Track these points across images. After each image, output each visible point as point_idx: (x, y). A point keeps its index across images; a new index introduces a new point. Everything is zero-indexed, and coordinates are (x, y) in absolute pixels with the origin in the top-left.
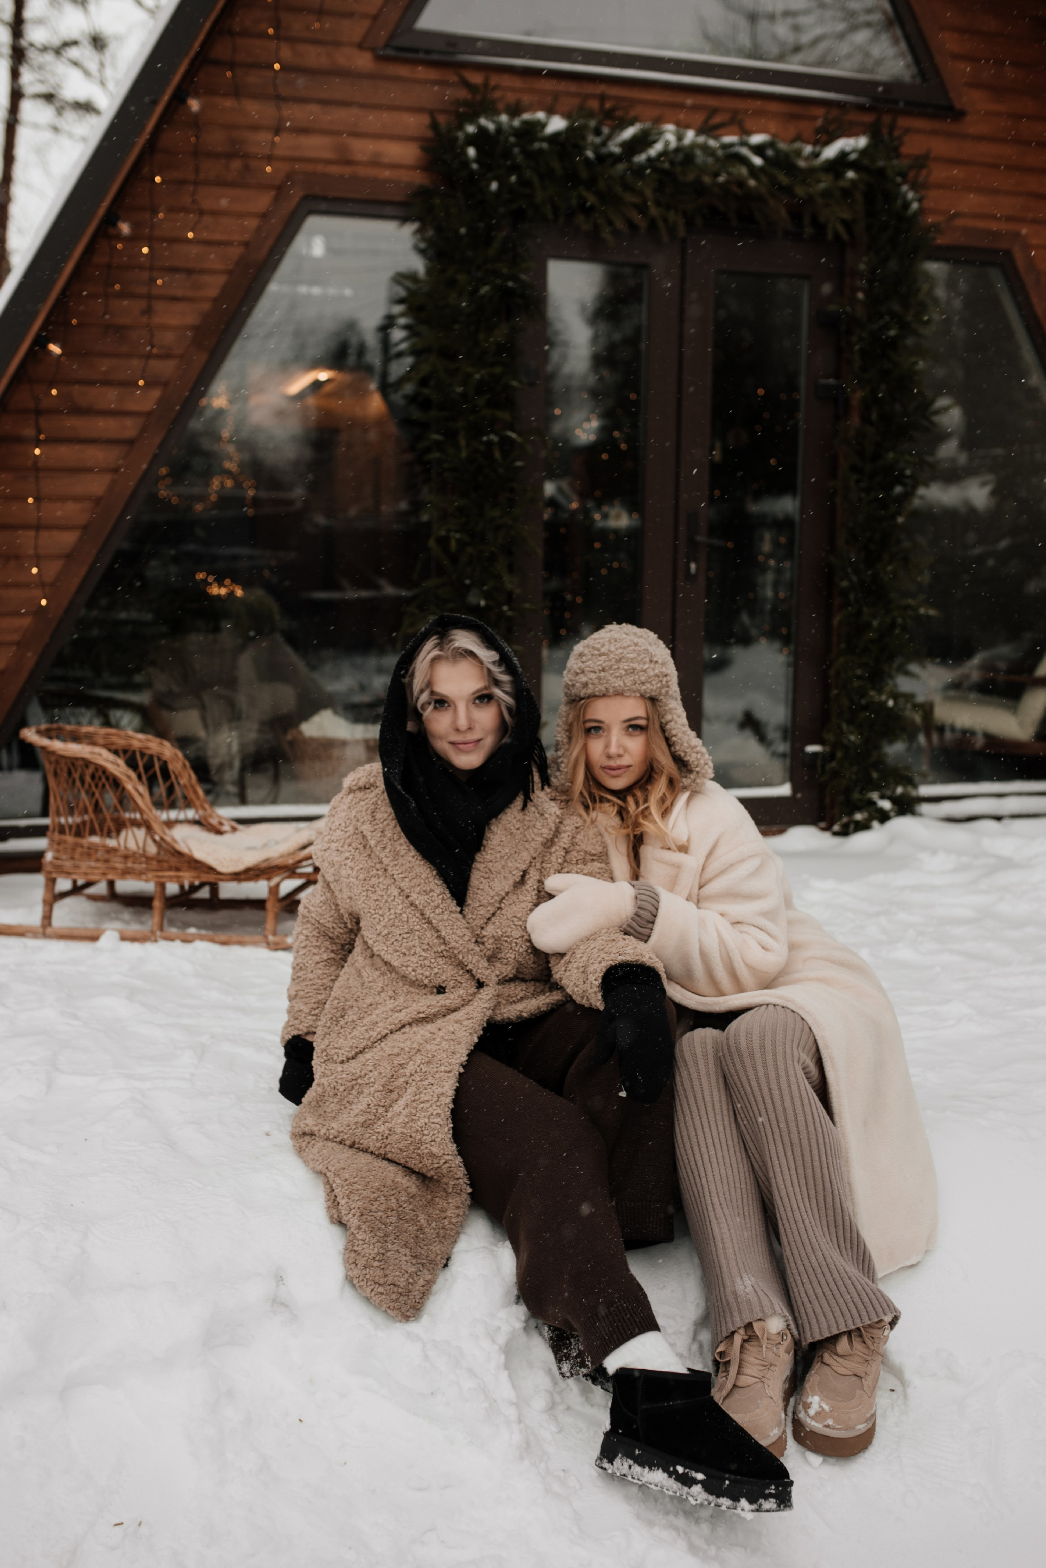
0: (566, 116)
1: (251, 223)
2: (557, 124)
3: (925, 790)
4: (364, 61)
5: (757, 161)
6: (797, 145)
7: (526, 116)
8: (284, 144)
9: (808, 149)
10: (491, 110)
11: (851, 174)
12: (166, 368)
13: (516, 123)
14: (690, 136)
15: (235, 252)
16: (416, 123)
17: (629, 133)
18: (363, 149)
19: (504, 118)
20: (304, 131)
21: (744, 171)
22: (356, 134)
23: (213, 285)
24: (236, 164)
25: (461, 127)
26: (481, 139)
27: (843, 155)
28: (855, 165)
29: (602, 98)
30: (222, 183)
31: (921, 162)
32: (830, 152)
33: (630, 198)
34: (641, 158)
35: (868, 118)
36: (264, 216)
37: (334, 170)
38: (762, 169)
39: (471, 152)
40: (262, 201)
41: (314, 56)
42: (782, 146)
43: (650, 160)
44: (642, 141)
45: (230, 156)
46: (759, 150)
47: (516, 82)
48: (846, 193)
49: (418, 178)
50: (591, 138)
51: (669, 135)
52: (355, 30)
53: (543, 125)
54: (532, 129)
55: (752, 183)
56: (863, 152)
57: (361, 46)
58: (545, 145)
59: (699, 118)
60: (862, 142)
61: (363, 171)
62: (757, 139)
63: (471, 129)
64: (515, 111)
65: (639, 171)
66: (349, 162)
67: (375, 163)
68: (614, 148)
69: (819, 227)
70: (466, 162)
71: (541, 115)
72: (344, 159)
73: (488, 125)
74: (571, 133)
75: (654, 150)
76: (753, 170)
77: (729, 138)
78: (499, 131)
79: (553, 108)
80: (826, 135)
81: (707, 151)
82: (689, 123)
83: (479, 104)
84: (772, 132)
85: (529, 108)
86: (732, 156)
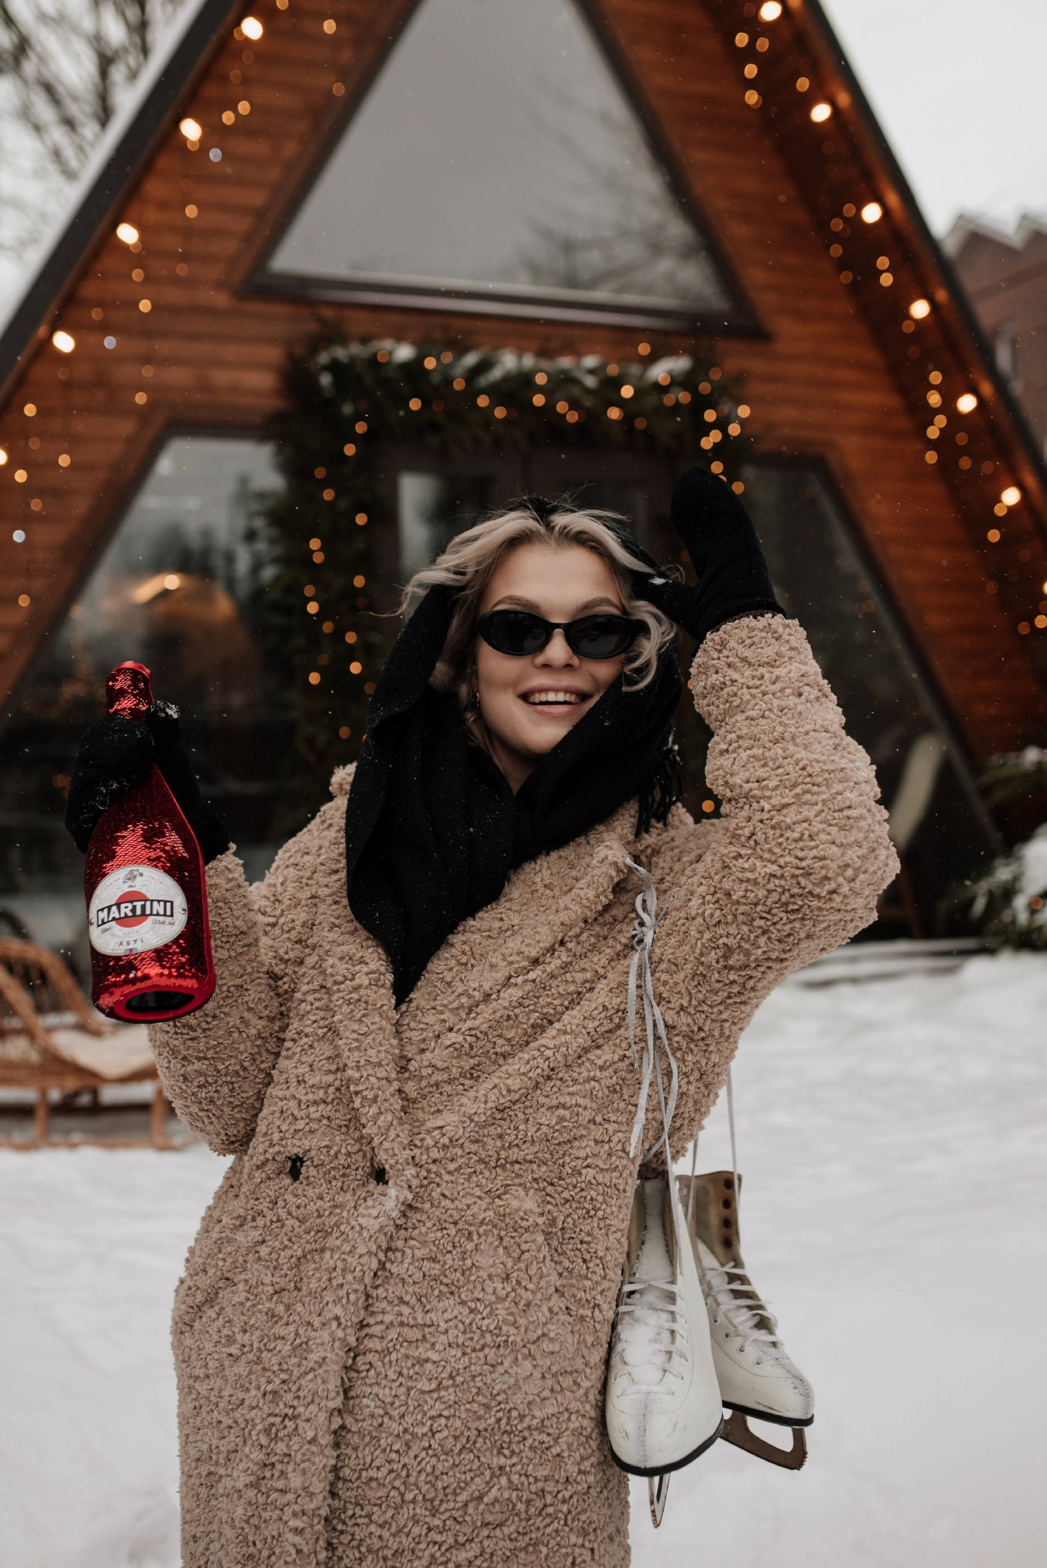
0: (414, 343)
1: (118, 447)
2: (404, 353)
4: (221, 299)
5: (590, 382)
6: (624, 368)
7: (377, 346)
9: (635, 369)
10: (343, 341)
11: (675, 393)
13: (368, 351)
14: (529, 361)
15: (102, 473)
16: (271, 352)
17: (471, 359)
18: (222, 378)
19: (353, 349)
21: (577, 390)
22: (216, 364)
23: (80, 506)
24: (102, 394)
25: (314, 356)
26: (334, 367)
27: (668, 375)
28: (681, 385)
29: (444, 329)
30: (89, 410)
32: (659, 372)
33: (472, 418)
34: (484, 381)
35: (688, 341)
36: (130, 441)
37: (196, 397)
38: (595, 390)
39: (324, 379)
40: (127, 427)
42: (611, 368)
43: (493, 383)
44: (484, 366)
45: (95, 386)
46: (592, 372)
47: (366, 317)
48: (671, 409)
49: (277, 403)
51: (509, 359)
52: (214, 272)
53: (389, 353)
55: (585, 401)
56: (688, 372)
58: (391, 373)
59: (536, 343)
60: (686, 363)
61: (222, 398)
62: (590, 361)
63: (323, 358)
64: (365, 340)
65: (483, 392)
66: (209, 390)
67: (234, 389)
68: (459, 372)
70: (320, 390)
71: (387, 344)
72: (206, 387)
73: (340, 353)
74: (418, 361)
75: (496, 374)
76: (588, 391)
77: (565, 362)
78: (353, 360)
79: (399, 338)
80: (653, 358)
81: (544, 373)
82: (525, 350)
83: (330, 336)
84: (603, 356)
85: (380, 337)
86: (569, 378)
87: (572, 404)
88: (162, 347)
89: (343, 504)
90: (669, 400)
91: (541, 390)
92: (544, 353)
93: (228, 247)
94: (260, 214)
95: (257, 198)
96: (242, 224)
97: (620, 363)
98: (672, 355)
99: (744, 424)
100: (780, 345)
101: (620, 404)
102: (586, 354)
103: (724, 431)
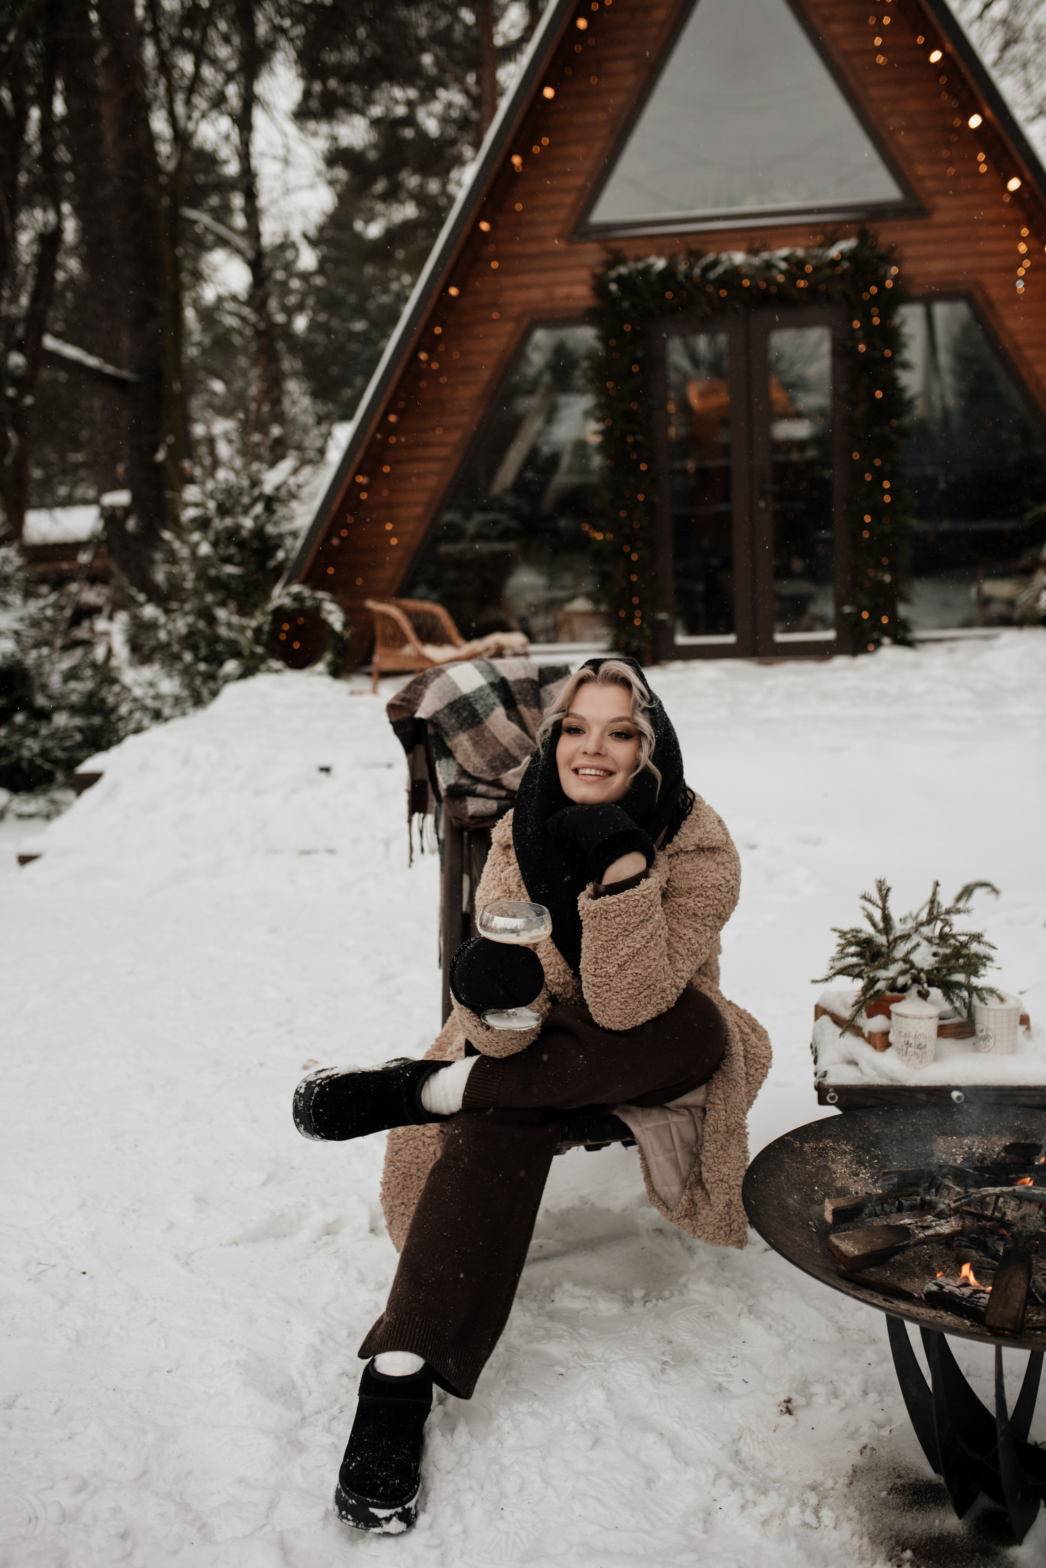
0: (668, 257)
1: (504, 338)
2: (660, 264)
3: (921, 634)
4: (560, 245)
5: (783, 265)
6: (810, 253)
7: (646, 262)
8: (521, 295)
9: (817, 252)
10: (624, 262)
11: (845, 264)
13: (640, 265)
14: (739, 258)
16: (587, 274)
17: (704, 261)
18: (561, 291)
19: (632, 265)
20: (528, 287)
21: (775, 273)
22: (557, 284)
24: (496, 310)
25: (607, 273)
26: (620, 279)
27: (841, 253)
28: (849, 259)
29: (688, 243)
31: (893, 247)
32: (834, 252)
33: (705, 300)
34: (712, 275)
35: (858, 226)
37: (546, 305)
38: (787, 270)
39: (613, 287)
40: (508, 327)
41: (532, 248)
42: (800, 252)
43: (718, 276)
44: (715, 263)
45: (494, 306)
46: (786, 259)
47: (644, 242)
48: (843, 275)
49: (591, 302)
50: (682, 267)
51: (726, 258)
53: (653, 265)
54: (649, 267)
55: (781, 279)
56: (854, 251)
57: (560, 237)
58: (654, 277)
59: (745, 245)
60: (853, 243)
62: (784, 252)
63: (613, 274)
64: (638, 259)
65: (712, 282)
66: (554, 300)
67: (568, 297)
68: (697, 271)
69: (829, 298)
70: (610, 292)
71: (652, 260)
72: (551, 299)
73: (623, 270)
74: (669, 267)
75: (720, 270)
76: (782, 272)
77: (765, 255)
78: (631, 273)
79: (659, 254)
80: (831, 242)
81: (750, 265)
82: (738, 249)
83: (618, 259)
84: (794, 245)
85: (647, 256)
86: (769, 266)
87: (771, 281)
88: (527, 279)
89: (625, 362)
90: (839, 270)
91: (745, 277)
92: (753, 251)
93: (562, 214)
95: (577, 181)
96: (569, 199)
97: (807, 248)
98: (846, 237)
99: (896, 279)
100: (938, 218)
101: (805, 276)
102: (780, 247)
103: (881, 286)
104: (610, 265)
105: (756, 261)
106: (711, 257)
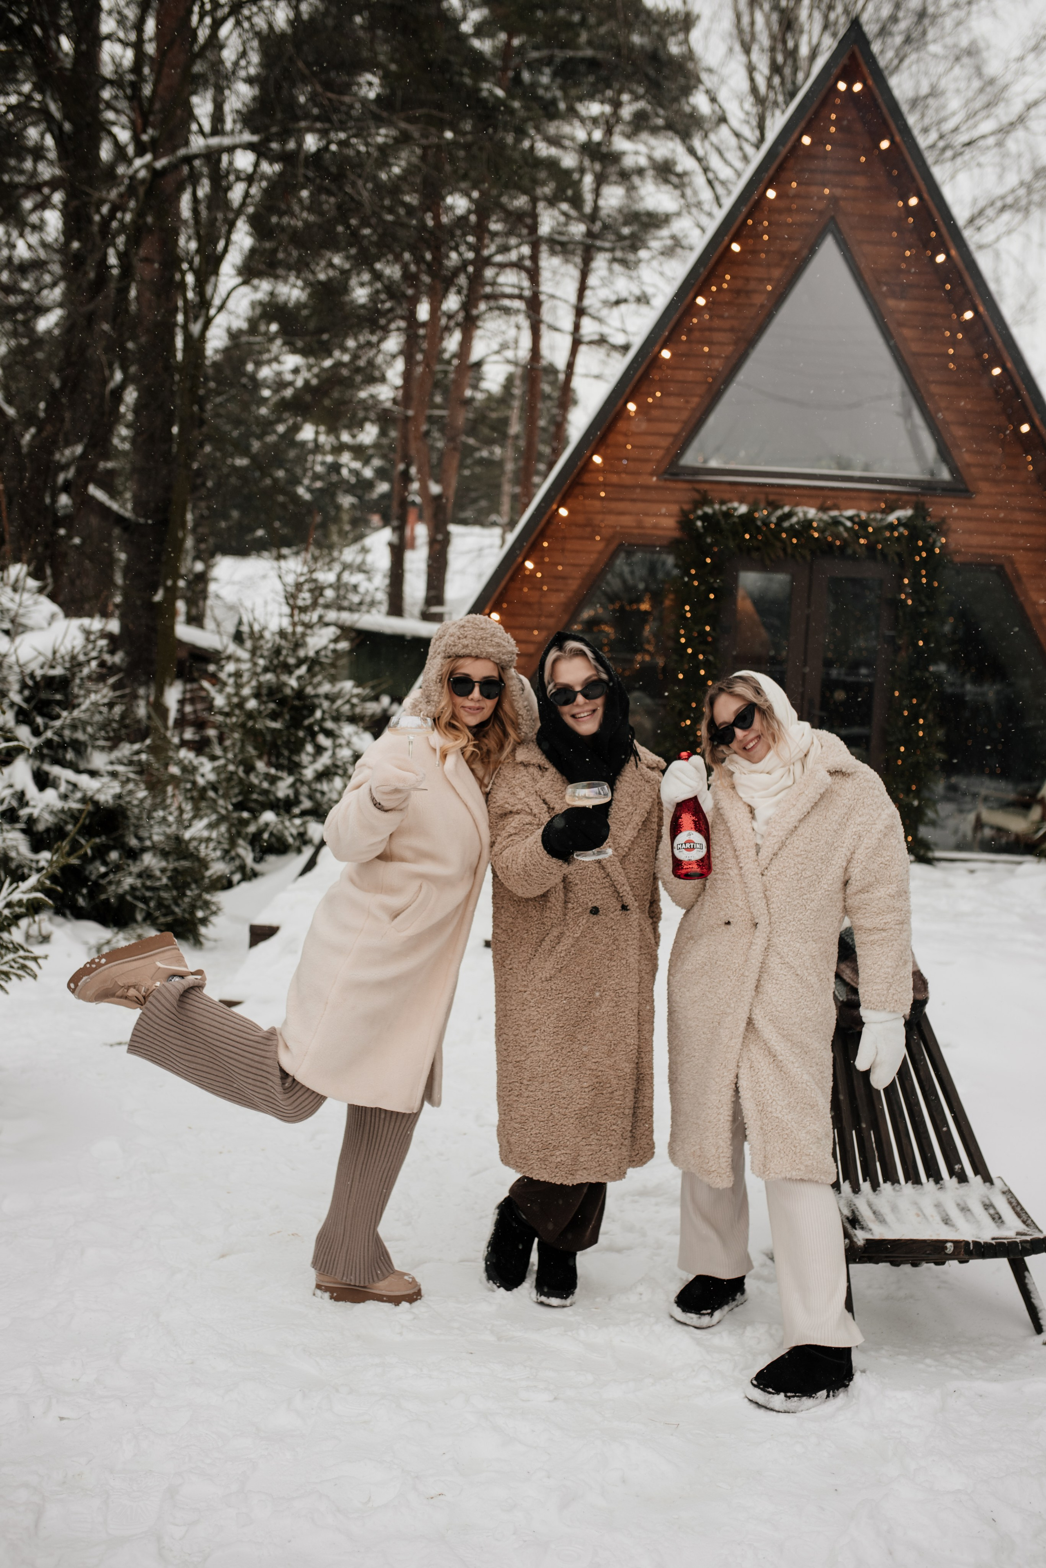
0: (751, 503)
1: (594, 556)
2: (743, 509)
3: (938, 854)
4: (654, 481)
5: (849, 524)
6: (872, 516)
7: (730, 505)
8: (611, 520)
9: (879, 516)
10: (710, 503)
11: (901, 529)
12: (551, 622)
13: (724, 508)
14: (812, 513)
15: (586, 570)
16: (675, 508)
17: (779, 513)
18: (650, 521)
19: (717, 507)
20: (622, 514)
21: (841, 529)
22: (646, 514)
23: (574, 585)
24: (588, 529)
25: (694, 511)
26: (705, 517)
27: (898, 519)
28: (905, 525)
29: (767, 494)
30: (582, 538)
31: (943, 520)
32: (892, 518)
33: (778, 544)
34: (786, 524)
35: (914, 498)
36: (601, 553)
37: (636, 531)
38: (852, 528)
39: (699, 524)
41: (627, 479)
42: (864, 516)
43: (792, 526)
44: (789, 515)
45: (586, 526)
46: (850, 519)
47: (728, 488)
48: (898, 538)
49: (676, 534)
50: (761, 514)
51: (800, 511)
52: (651, 467)
53: (735, 509)
54: (732, 510)
55: (845, 535)
56: (910, 519)
57: (655, 474)
58: (736, 520)
59: (819, 502)
60: (909, 512)
61: (649, 532)
62: (850, 513)
63: (700, 512)
64: (722, 502)
65: (785, 530)
66: (643, 528)
67: (655, 527)
68: (774, 519)
69: (884, 556)
70: (697, 529)
71: (736, 504)
72: (640, 526)
73: (708, 510)
74: (750, 513)
75: (794, 520)
76: (847, 529)
77: (834, 513)
78: (714, 513)
79: (742, 501)
80: (890, 509)
81: (821, 520)
82: (811, 506)
83: (705, 500)
84: (859, 509)
85: (731, 501)
86: (836, 522)
87: (837, 536)
88: (621, 506)
89: (703, 588)
90: (896, 533)
91: (816, 530)
92: (823, 509)
93: (658, 454)
94: (676, 436)
95: (674, 428)
96: (665, 442)
97: (869, 513)
98: (903, 507)
99: (943, 547)
100: (979, 499)
101: (866, 536)
102: (847, 508)
103: (930, 551)
104: (699, 503)
105: (825, 517)
106: (787, 509)
